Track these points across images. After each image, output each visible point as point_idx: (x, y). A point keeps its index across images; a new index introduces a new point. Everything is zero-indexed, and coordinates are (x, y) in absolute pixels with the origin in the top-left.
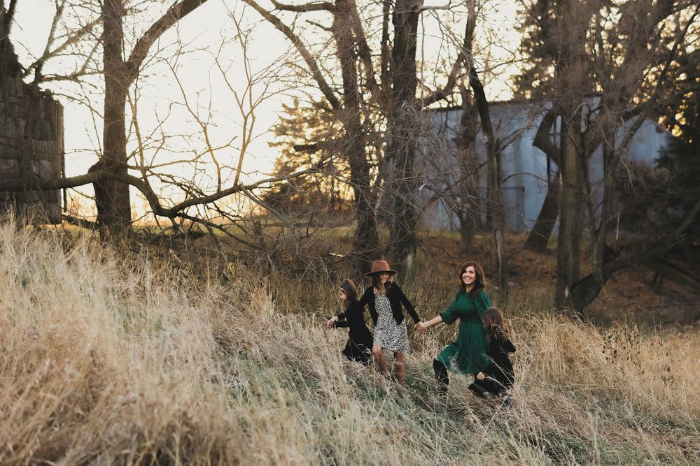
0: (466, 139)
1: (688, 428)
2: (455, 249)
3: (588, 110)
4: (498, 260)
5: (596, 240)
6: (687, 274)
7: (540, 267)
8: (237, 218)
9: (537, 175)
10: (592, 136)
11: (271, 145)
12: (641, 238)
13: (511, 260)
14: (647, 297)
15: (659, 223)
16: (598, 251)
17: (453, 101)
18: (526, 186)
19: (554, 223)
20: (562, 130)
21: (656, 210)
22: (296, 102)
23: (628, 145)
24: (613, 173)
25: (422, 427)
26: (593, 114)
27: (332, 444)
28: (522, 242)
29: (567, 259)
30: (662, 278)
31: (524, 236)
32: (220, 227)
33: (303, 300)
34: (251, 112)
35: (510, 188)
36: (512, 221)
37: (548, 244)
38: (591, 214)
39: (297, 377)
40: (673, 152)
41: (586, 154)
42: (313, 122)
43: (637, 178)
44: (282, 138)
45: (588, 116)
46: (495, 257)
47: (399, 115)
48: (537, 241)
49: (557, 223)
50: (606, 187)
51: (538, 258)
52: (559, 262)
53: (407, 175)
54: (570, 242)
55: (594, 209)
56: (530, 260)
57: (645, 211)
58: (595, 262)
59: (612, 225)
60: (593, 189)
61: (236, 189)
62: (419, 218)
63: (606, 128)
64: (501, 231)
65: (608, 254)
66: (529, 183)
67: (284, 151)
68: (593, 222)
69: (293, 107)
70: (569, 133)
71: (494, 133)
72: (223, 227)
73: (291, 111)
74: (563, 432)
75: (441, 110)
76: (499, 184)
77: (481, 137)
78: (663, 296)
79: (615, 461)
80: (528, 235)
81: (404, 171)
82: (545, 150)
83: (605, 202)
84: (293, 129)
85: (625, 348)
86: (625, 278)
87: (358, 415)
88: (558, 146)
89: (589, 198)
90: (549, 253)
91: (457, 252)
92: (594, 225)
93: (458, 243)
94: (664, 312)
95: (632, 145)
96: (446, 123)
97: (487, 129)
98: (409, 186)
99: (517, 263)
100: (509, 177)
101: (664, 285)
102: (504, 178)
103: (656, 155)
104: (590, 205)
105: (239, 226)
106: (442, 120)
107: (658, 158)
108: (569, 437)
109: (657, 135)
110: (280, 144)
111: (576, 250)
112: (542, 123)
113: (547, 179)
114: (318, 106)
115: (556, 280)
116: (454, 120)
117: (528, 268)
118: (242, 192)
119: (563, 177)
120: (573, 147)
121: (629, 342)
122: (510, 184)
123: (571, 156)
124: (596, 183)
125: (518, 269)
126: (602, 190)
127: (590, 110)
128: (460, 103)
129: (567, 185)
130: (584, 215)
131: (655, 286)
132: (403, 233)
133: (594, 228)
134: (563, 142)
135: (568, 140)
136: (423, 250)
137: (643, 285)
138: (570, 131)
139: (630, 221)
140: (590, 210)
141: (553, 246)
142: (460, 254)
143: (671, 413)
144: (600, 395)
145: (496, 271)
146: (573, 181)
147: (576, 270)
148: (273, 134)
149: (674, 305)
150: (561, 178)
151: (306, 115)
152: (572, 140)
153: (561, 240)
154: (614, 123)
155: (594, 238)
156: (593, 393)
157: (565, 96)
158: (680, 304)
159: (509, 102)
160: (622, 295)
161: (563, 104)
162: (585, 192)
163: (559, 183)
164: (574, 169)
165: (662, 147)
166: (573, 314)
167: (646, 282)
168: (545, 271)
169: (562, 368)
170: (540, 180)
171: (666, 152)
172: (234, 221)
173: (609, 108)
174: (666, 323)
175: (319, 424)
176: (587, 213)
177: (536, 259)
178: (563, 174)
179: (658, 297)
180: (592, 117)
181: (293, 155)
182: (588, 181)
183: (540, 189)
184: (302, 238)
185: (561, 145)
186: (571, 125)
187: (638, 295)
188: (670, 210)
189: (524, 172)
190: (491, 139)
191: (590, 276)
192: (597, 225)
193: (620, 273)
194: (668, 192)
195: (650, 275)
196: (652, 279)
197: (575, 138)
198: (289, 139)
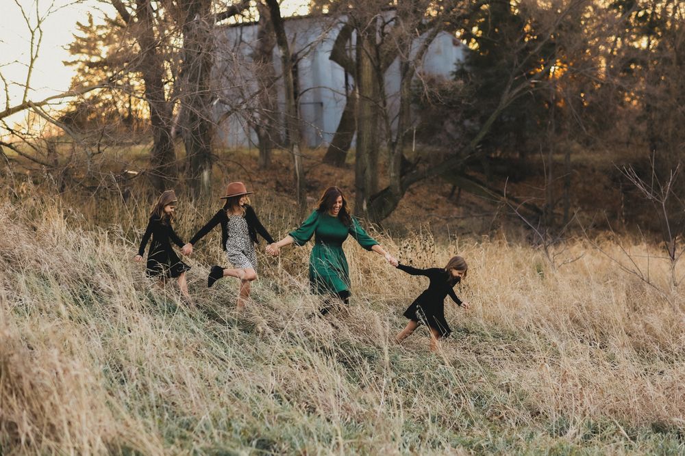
0: (263, 54)
1: (483, 335)
2: (253, 166)
3: (382, 21)
4: (296, 174)
5: (393, 153)
6: (485, 186)
7: (339, 181)
8: (27, 136)
9: (335, 89)
10: (386, 48)
11: (66, 63)
12: (438, 150)
13: (309, 174)
14: (445, 209)
15: (457, 136)
16: (395, 163)
17: (250, 16)
18: (325, 101)
19: (352, 137)
20: (357, 43)
21: (453, 122)
22: (91, 21)
23: (423, 57)
24: (409, 85)
25: (216, 341)
26: (387, 26)
27: (122, 359)
28: (320, 156)
29: (364, 172)
30: (460, 190)
31: (323, 152)
32: (9, 145)
33: (96, 218)
34: (38, 26)
35: (308, 103)
36: (310, 135)
37: (347, 159)
38: (388, 127)
39: (87, 294)
40: (469, 64)
41: (381, 66)
42: (108, 40)
43: (432, 89)
44: (77, 57)
45: (383, 27)
46: (293, 172)
47: (191, 29)
48: (336, 156)
49: (355, 137)
50: (402, 100)
51: (337, 172)
52: (357, 175)
53: (200, 89)
54: (368, 155)
55: (390, 121)
56: (329, 174)
57: (442, 123)
58: (393, 174)
59: (408, 139)
60: (389, 102)
61: (25, 105)
62: (215, 133)
63: (400, 40)
64: (299, 145)
65: (405, 167)
66: (327, 97)
67: (80, 70)
68: (390, 134)
69: (89, 25)
70: (364, 46)
71: (289, 48)
72: (13, 145)
73: (86, 29)
74: (358, 341)
75: (237, 25)
76: (295, 98)
77: (278, 52)
78: (461, 208)
79: (410, 369)
80: (327, 149)
81: (197, 85)
82: (342, 65)
83: (401, 114)
84: (88, 47)
85: (420, 258)
86: (424, 190)
87: (149, 329)
88: (354, 60)
89: (385, 110)
90: (348, 167)
91: (255, 167)
92: (391, 137)
93: (256, 159)
94: (462, 223)
95: (427, 57)
96: (241, 36)
97: (282, 43)
98: (203, 100)
99: (316, 178)
100: (306, 91)
101: (462, 197)
102: (301, 92)
103: (453, 68)
104: (386, 117)
105: (29, 144)
106: (237, 35)
107: (455, 70)
108: (364, 346)
109: (454, 48)
110: (75, 62)
111: (374, 164)
112: (338, 37)
113: (345, 93)
114: (114, 23)
115: (354, 194)
116: (250, 35)
117: (326, 182)
118: (31, 109)
119: (359, 90)
120: (369, 61)
121: (424, 252)
122: (307, 98)
123: (367, 68)
124: (392, 96)
125: (317, 184)
126: (398, 102)
127: (384, 22)
128: (257, 19)
129: (364, 98)
130: (381, 129)
131: (454, 199)
132: (196, 148)
133: (391, 140)
134: (358, 54)
135: (363, 53)
136: (219, 165)
137: (441, 197)
138: (365, 44)
139: (428, 133)
140: (387, 123)
141: (351, 160)
142: (259, 170)
143: (466, 320)
144: (396, 305)
145: (295, 186)
146: (369, 94)
147: (374, 183)
148: (68, 53)
149: (472, 216)
150: (357, 91)
151: (100, 32)
152: (366, 52)
153: (358, 155)
154: (408, 34)
155: (391, 151)
156: (389, 303)
157: (359, 8)
158: (477, 215)
159: (307, 17)
160: (421, 207)
161: (358, 15)
162: (381, 104)
163: (355, 96)
164: (370, 81)
165: (459, 60)
166: (369, 225)
167: (443, 194)
168: (344, 185)
169: (359, 279)
170: (336, 94)
171: (463, 65)
172: (24, 139)
173: (403, 19)
174: (463, 234)
175: (108, 340)
176: (384, 127)
177: (335, 173)
178: (359, 86)
179: (456, 209)
180: (387, 29)
181: (89, 73)
182: (384, 92)
183: (337, 103)
184: (94, 154)
185: (357, 59)
186: (366, 37)
187: (437, 207)
188: (467, 123)
189: (322, 85)
190: (287, 53)
191: (388, 188)
192: (394, 138)
193: (418, 186)
194: (463, 102)
195: (448, 187)
196: (450, 191)
197: (371, 50)
198: (85, 57)
